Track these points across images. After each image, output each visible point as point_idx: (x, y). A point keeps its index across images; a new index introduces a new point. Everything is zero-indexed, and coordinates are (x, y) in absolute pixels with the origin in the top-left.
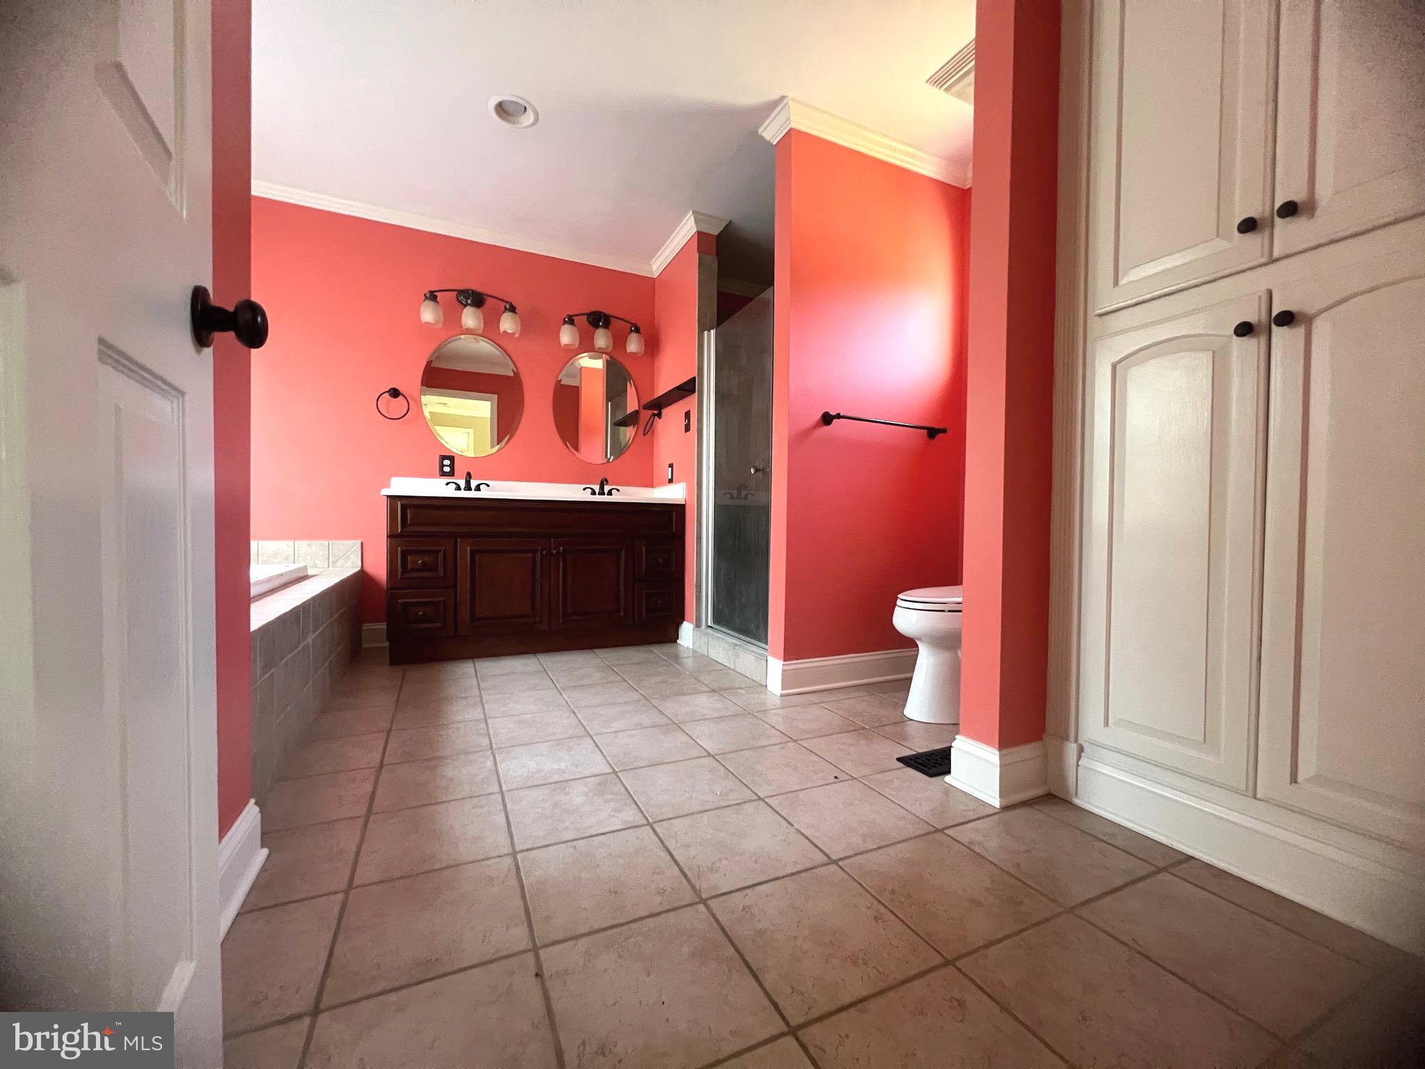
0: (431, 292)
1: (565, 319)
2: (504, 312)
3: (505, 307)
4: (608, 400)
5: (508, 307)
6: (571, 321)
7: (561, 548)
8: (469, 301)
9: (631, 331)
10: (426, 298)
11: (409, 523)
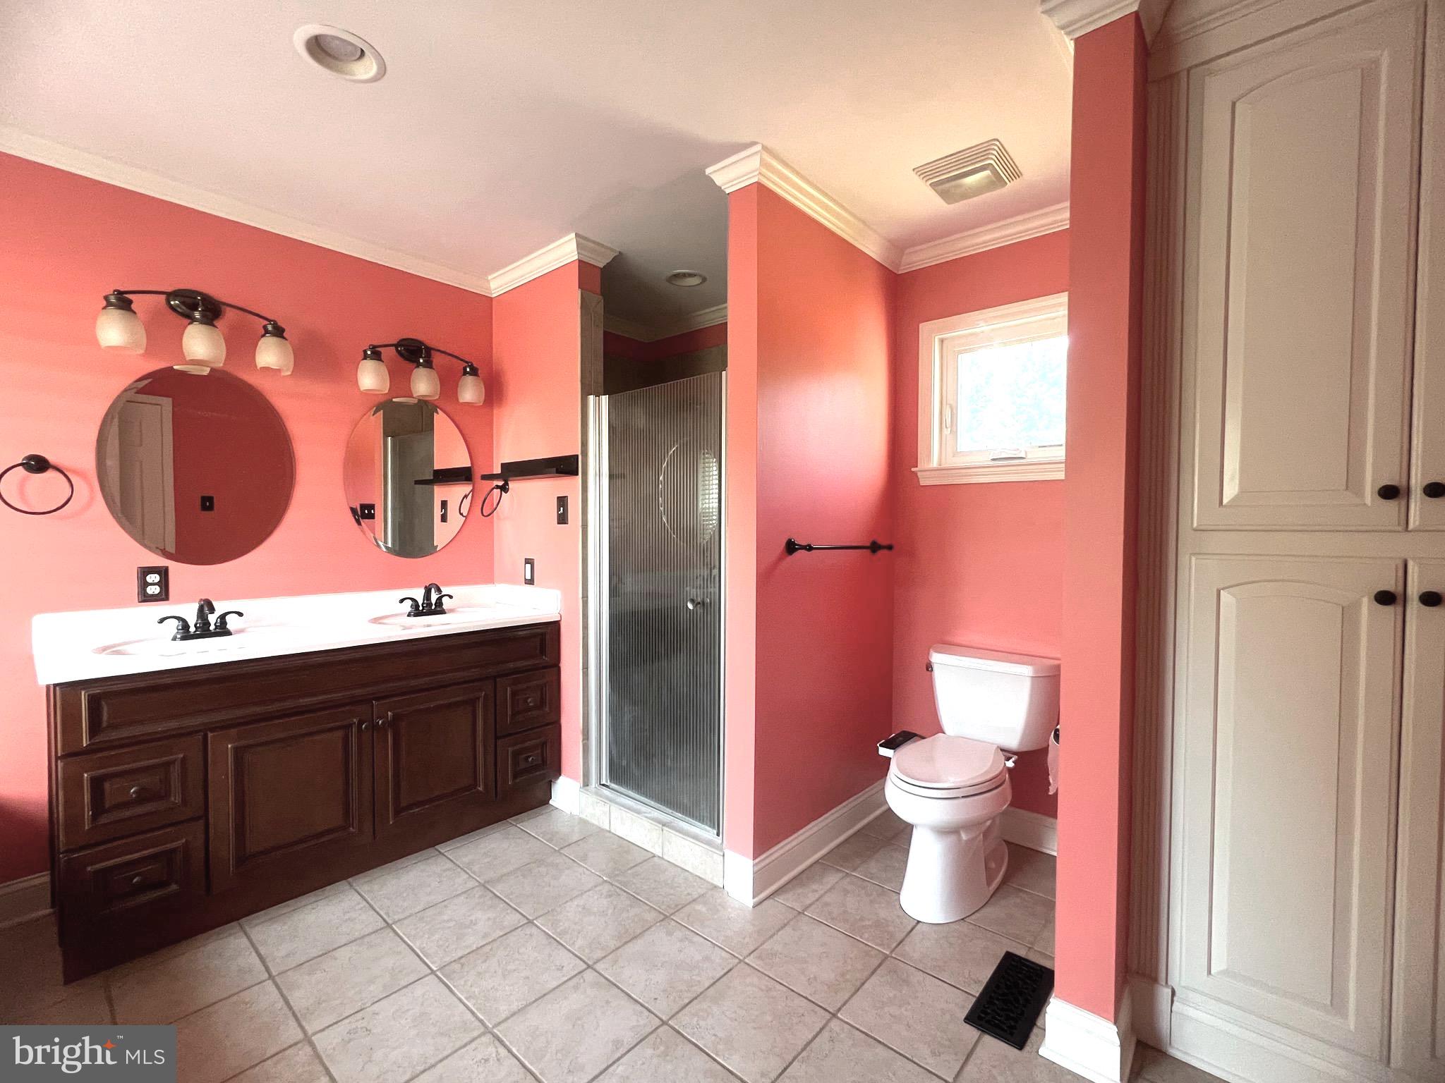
0: (120, 294)
1: (365, 352)
2: (263, 336)
3: (265, 327)
4: (386, 435)
5: (270, 328)
6: (376, 355)
7: (389, 713)
8: (197, 315)
9: (465, 373)
10: (109, 304)
11: (105, 724)
